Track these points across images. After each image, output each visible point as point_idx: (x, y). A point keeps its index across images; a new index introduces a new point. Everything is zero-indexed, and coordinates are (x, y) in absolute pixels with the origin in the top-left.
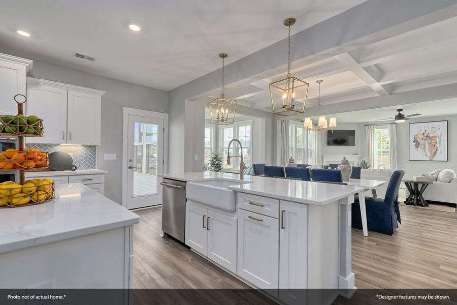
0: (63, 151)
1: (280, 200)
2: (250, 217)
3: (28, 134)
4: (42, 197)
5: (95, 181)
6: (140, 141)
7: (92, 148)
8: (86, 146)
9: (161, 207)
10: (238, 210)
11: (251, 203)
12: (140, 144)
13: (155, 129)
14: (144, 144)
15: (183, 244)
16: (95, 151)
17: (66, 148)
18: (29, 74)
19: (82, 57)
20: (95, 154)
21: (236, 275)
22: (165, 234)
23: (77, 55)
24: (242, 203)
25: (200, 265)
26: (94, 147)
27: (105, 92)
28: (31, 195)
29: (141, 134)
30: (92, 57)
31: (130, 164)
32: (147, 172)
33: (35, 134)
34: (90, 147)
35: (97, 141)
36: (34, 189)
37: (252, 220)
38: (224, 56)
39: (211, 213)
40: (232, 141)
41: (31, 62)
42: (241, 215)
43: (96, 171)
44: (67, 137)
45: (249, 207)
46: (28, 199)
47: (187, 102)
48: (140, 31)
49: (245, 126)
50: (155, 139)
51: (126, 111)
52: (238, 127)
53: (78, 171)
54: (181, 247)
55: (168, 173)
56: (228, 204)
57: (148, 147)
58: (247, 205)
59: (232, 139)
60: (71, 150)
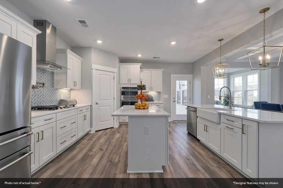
0: (150, 94)
1: (242, 119)
2: (227, 127)
3: (143, 89)
4: (146, 107)
5: (160, 106)
6: (180, 88)
7: (159, 93)
8: (157, 92)
9: (186, 122)
10: (221, 123)
11: (227, 120)
12: (180, 90)
13: (186, 82)
14: (181, 90)
15: (196, 138)
16: (160, 94)
17: (151, 93)
18: (141, 68)
19: (156, 58)
20: (160, 95)
21: (220, 156)
22: (188, 132)
23: (154, 58)
24: (223, 120)
25: (203, 148)
26: (160, 92)
27: (163, 69)
28: (144, 107)
29: (180, 85)
30: (158, 57)
31: (174, 100)
32: (183, 104)
33: (144, 89)
34: (159, 92)
35: (161, 90)
36: (144, 105)
37: (228, 128)
38: (221, 40)
39: (208, 124)
40: (222, 88)
41: (141, 64)
42: (223, 126)
43: (161, 102)
44: (151, 89)
45: (227, 122)
46: (143, 108)
47: (202, 67)
48: (176, 44)
49: (239, 77)
50: (185, 88)
51: (172, 76)
52: (234, 78)
53: (155, 102)
54: (195, 139)
55: (193, 104)
56: (216, 120)
57: (183, 91)
58: (225, 121)
59: (223, 87)
60: (152, 94)
